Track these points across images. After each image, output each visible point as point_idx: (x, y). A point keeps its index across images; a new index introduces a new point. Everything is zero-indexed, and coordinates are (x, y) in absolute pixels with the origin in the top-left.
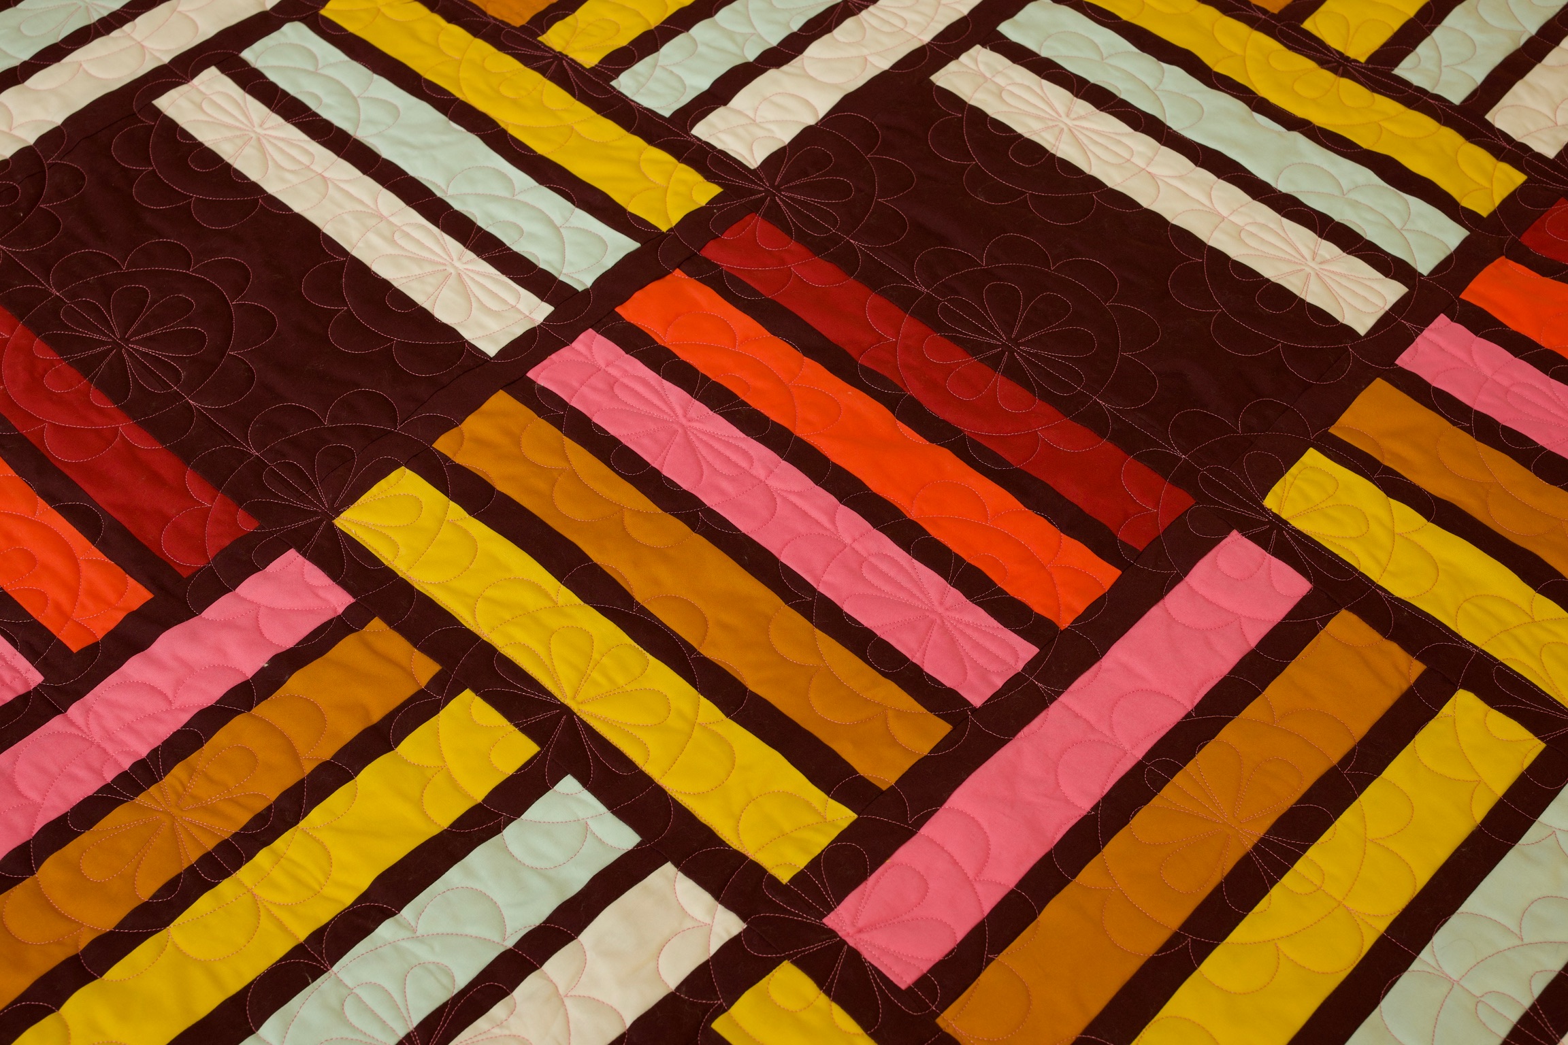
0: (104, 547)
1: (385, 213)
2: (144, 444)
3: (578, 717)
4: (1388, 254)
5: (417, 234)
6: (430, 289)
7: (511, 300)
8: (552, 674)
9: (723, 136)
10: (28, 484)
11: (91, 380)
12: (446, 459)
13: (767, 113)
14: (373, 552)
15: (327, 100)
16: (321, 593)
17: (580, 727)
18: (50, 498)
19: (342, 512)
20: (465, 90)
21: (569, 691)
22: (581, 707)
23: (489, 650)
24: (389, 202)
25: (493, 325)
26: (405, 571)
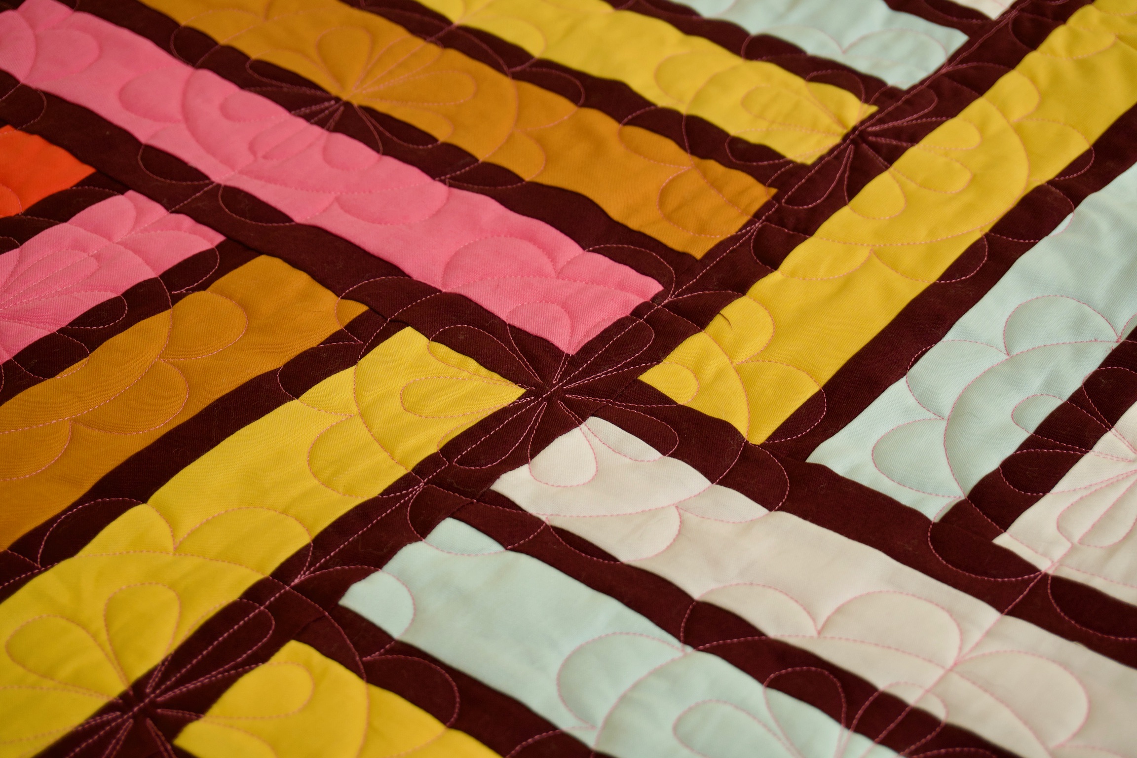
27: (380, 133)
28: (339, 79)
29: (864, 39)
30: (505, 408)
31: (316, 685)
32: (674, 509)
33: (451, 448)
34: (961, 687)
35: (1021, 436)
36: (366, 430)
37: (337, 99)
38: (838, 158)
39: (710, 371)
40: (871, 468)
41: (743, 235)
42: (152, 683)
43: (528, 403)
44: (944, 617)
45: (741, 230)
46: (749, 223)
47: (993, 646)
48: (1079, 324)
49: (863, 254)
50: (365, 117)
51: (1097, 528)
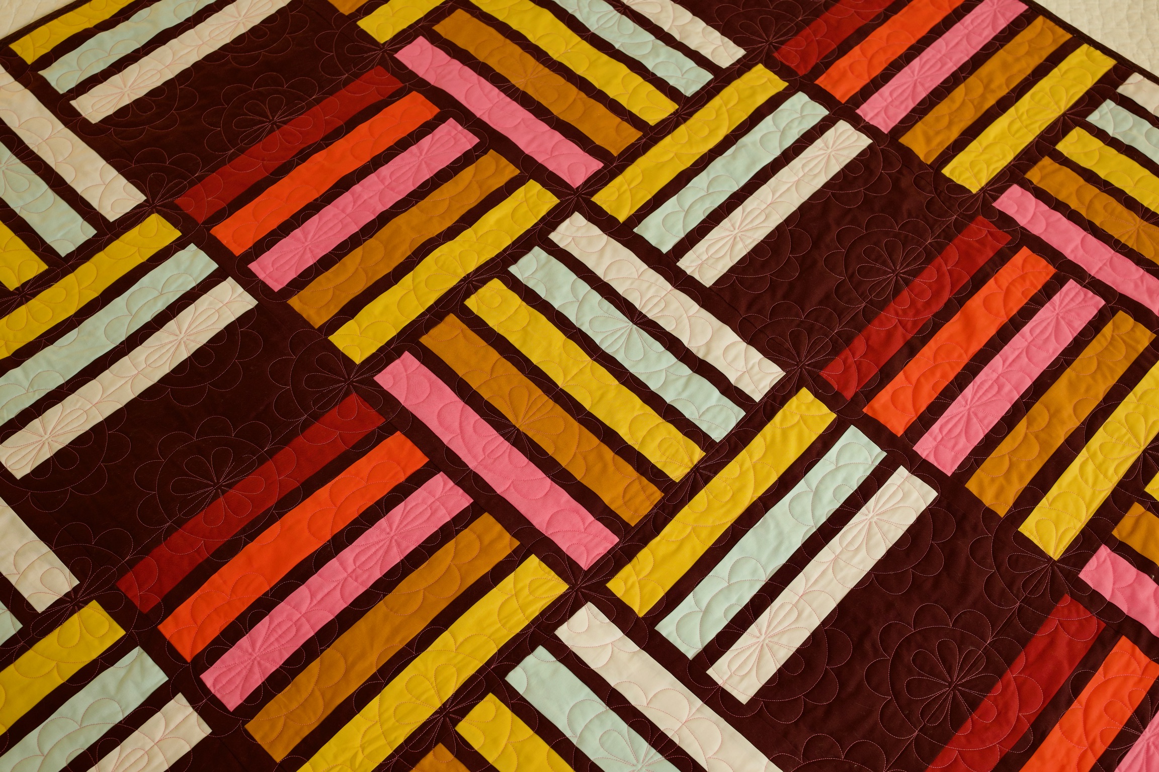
0: (1095, 668)
1: (833, 556)
2: (1021, 662)
3: (1149, 445)
4: (819, 123)
5: (849, 537)
6: (893, 527)
7: (894, 488)
8: (1126, 459)
9: (761, 386)
10: (1063, 715)
11: (984, 696)
12: (1010, 510)
13: (741, 364)
14: (1073, 539)
15: (734, 600)
16: (1102, 559)
17: (1153, 445)
18: (1069, 703)
19: (1050, 557)
20: (725, 520)
21: (1136, 450)
22: (1142, 444)
23: (1121, 484)
24: (825, 555)
25: (915, 495)
26: (1081, 524)
27: (529, 448)
28: (516, 416)
29: (708, 409)
30: (562, 595)
31: (497, 711)
32: (610, 645)
33: (542, 614)
34: (685, 732)
35: (725, 623)
36: (516, 602)
37: (515, 427)
38: (687, 480)
39: (630, 583)
40: (675, 634)
41: (650, 514)
42: (449, 704)
43: (570, 592)
44: (686, 701)
45: (649, 513)
46: (653, 509)
47: (698, 715)
48: (754, 572)
49: (689, 530)
50: (525, 440)
51: (740, 667)
